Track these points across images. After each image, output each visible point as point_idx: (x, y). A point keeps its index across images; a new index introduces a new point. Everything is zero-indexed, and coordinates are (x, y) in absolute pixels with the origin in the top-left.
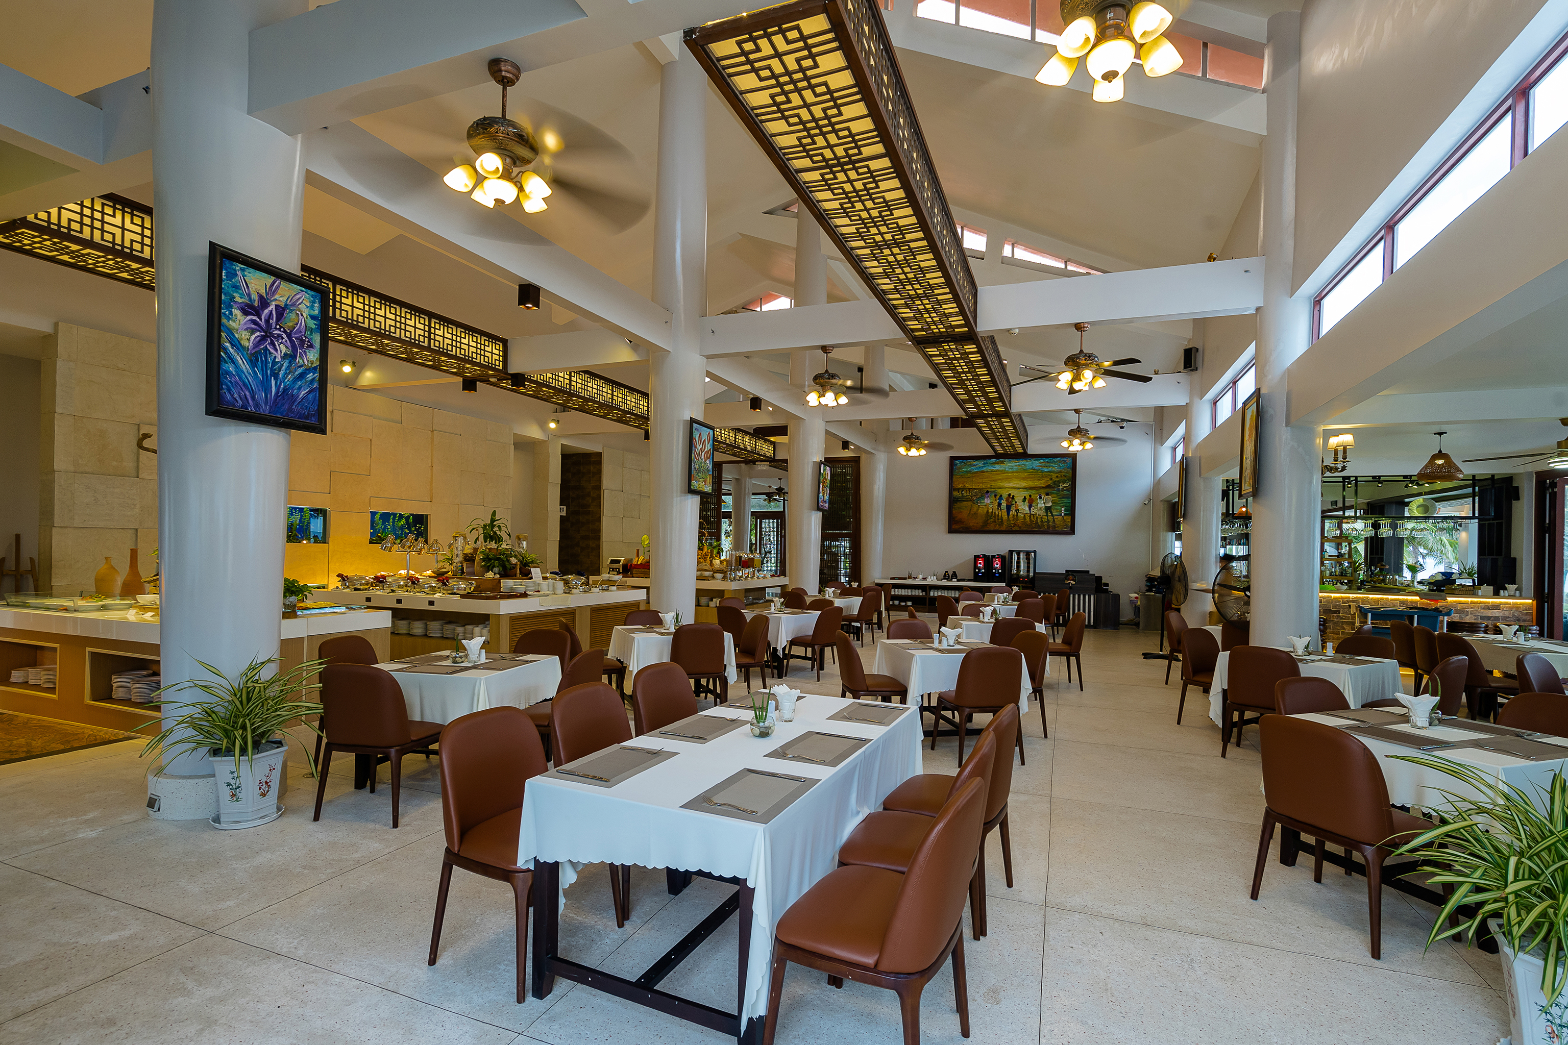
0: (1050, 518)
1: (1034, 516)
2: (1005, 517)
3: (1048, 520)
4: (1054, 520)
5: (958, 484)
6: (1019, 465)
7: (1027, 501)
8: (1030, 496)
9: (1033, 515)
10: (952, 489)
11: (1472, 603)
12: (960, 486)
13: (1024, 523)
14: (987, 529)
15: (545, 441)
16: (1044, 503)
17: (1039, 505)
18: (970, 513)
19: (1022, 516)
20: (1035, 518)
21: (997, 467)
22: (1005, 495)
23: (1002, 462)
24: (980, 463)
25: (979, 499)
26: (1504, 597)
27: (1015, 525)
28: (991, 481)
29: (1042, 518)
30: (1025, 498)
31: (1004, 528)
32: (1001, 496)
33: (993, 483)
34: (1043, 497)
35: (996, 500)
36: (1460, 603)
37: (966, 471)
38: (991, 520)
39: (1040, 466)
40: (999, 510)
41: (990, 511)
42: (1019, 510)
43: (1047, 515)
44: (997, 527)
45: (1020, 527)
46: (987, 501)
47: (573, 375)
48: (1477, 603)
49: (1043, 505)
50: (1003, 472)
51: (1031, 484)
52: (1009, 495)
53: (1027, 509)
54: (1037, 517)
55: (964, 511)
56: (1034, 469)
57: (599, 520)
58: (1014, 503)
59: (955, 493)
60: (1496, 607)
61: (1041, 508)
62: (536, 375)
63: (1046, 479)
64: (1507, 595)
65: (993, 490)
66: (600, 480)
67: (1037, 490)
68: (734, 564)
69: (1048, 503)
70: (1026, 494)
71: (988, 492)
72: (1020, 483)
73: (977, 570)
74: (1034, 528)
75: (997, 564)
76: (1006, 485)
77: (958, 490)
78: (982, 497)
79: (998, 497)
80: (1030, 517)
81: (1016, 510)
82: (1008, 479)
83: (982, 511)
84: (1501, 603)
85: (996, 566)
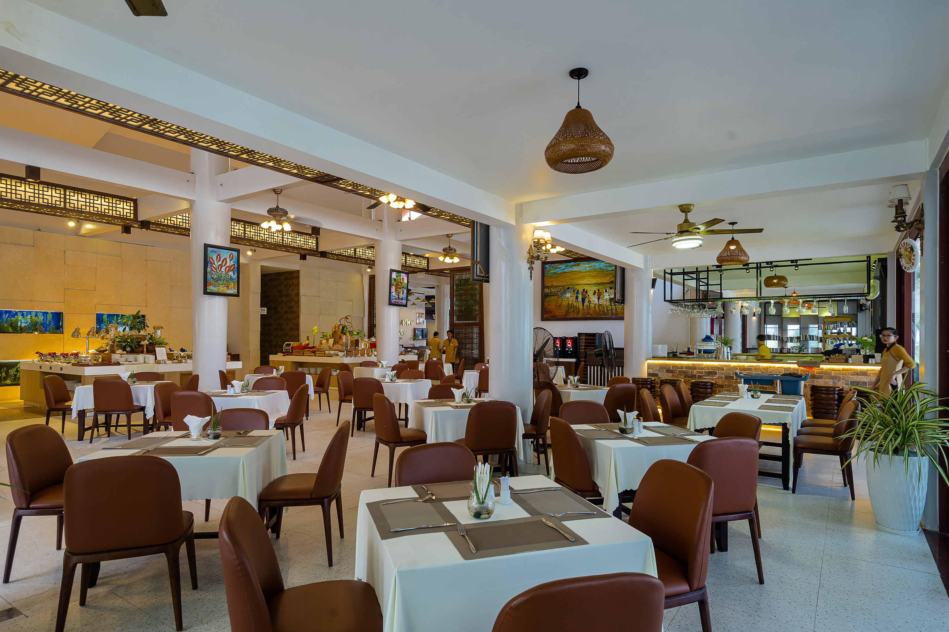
0: (614, 307)
1: (601, 306)
2: (581, 307)
3: (612, 309)
4: (616, 309)
5: (548, 283)
6: (590, 267)
7: (596, 294)
8: (599, 290)
9: (601, 305)
10: (543, 287)
12: (549, 284)
13: (595, 311)
14: (569, 317)
15: (248, 264)
16: (609, 295)
17: (605, 297)
18: (556, 305)
19: (593, 306)
20: (603, 307)
21: (575, 269)
22: (581, 291)
23: (578, 265)
24: (563, 266)
25: (562, 294)
27: (588, 313)
28: (571, 279)
29: (607, 307)
30: (595, 292)
31: (580, 316)
32: (578, 291)
33: (572, 281)
34: (608, 290)
35: (574, 294)
37: (553, 273)
38: (571, 310)
39: (606, 266)
40: (577, 302)
41: (570, 303)
42: (590, 302)
43: (611, 305)
44: (575, 316)
45: (592, 315)
46: (568, 295)
49: (608, 297)
50: (580, 272)
51: (599, 280)
52: (584, 290)
53: (597, 300)
54: (604, 307)
55: (552, 303)
56: (601, 269)
57: (298, 317)
58: (587, 296)
59: (546, 290)
61: (606, 299)
63: (610, 276)
65: (572, 286)
66: (299, 290)
67: (603, 285)
69: (612, 295)
70: (596, 288)
71: (568, 288)
72: (592, 280)
73: (555, 349)
74: (602, 315)
76: (582, 282)
77: (548, 287)
78: (565, 292)
79: (576, 292)
80: (599, 307)
81: (588, 302)
82: (583, 278)
83: (565, 303)
85: (568, 345)
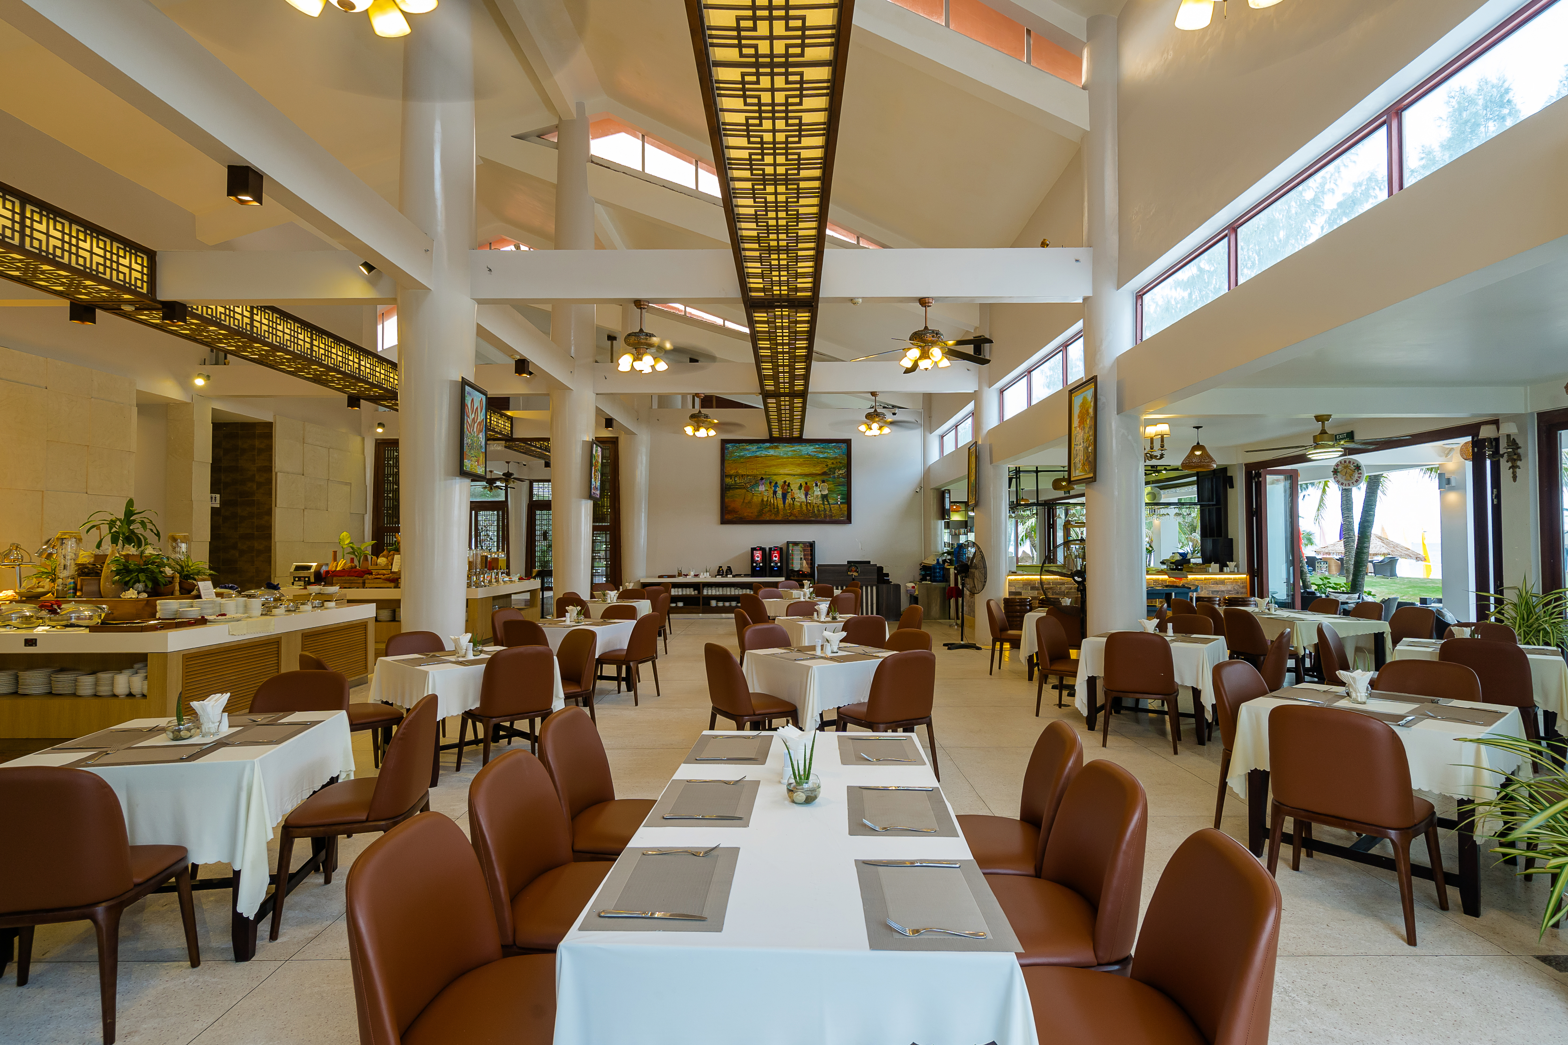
0: (827, 507)
1: (810, 505)
2: (781, 506)
3: (825, 509)
4: (831, 509)
5: (730, 470)
6: (794, 451)
7: (803, 489)
8: (806, 483)
9: (810, 503)
10: (723, 475)
11: (1205, 579)
12: (732, 472)
13: (801, 512)
14: (762, 519)
15: (187, 403)
16: (820, 491)
17: (816, 493)
18: (743, 502)
19: (799, 504)
20: (812, 506)
21: (772, 452)
22: (780, 483)
23: (777, 447)
24: (753, 448)
25: (753, 486)
26: (1227, 574)
27: (791, 514)
28: (765, 467)
29: (818, 506)
30: (801, 485)
31: (780, 518)
32: (776, 483)
33: (767, 470)
34: (819, 484)
35: (771, 488)
36: (1197, 580)
37: (739, 456)
38: (767, 509)
39: (816, 452)
40: (775, 499)
41: (765, 499)
42: (795, 499)
43: (823, 504)
44: (773, 517)
45: (796, 517)
46: (762, 488)
47: (255, 312)
48: (1208, 579)
49: (819, 493)
50: (778, 458)
51: (807, 470)
52: (785, 482)
53: (803, 497)
54: (814, 506)
55: (737, 499)
56: (810, 455)
57: (269, 513)
58: (790, 490)
59: (728, 480)
60: (1222, 582)
61: (817, 496)
62: (200, 307)
63: (821, 465)
64: (1229, 571)
65: (768, 476)
66: (270, 459)
67: (812, 477)
68: (479, 566)
69: (824, 491)
70: (802, 481)
71: (762, 479)
72: (796, 469)
73: (755, 564)
74: (811, 517)
75: (776, 557)
76: (782, 471)
77: (730, 476)
78: (756, 484)
79: (773, 484)
80: (807, 506)
81: (792, 499)
82: (783, 465)
83: (757, 500)
84: (1225, 579)
85: (774, 559)
